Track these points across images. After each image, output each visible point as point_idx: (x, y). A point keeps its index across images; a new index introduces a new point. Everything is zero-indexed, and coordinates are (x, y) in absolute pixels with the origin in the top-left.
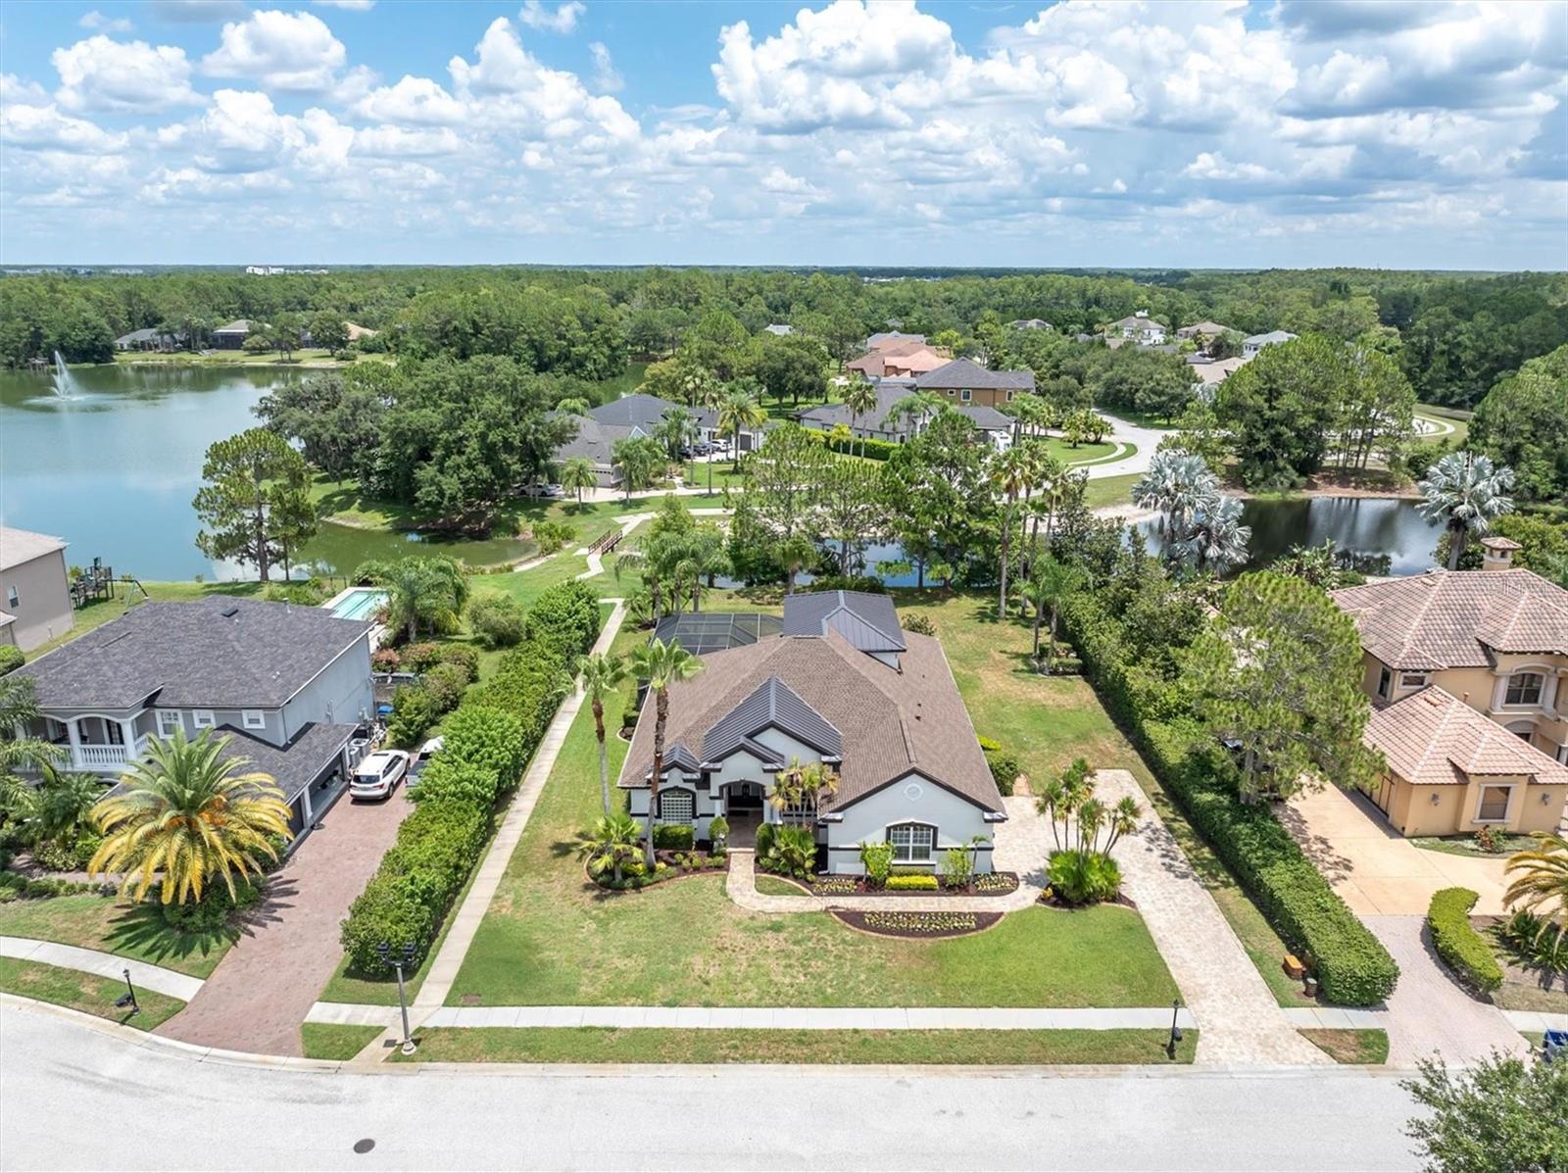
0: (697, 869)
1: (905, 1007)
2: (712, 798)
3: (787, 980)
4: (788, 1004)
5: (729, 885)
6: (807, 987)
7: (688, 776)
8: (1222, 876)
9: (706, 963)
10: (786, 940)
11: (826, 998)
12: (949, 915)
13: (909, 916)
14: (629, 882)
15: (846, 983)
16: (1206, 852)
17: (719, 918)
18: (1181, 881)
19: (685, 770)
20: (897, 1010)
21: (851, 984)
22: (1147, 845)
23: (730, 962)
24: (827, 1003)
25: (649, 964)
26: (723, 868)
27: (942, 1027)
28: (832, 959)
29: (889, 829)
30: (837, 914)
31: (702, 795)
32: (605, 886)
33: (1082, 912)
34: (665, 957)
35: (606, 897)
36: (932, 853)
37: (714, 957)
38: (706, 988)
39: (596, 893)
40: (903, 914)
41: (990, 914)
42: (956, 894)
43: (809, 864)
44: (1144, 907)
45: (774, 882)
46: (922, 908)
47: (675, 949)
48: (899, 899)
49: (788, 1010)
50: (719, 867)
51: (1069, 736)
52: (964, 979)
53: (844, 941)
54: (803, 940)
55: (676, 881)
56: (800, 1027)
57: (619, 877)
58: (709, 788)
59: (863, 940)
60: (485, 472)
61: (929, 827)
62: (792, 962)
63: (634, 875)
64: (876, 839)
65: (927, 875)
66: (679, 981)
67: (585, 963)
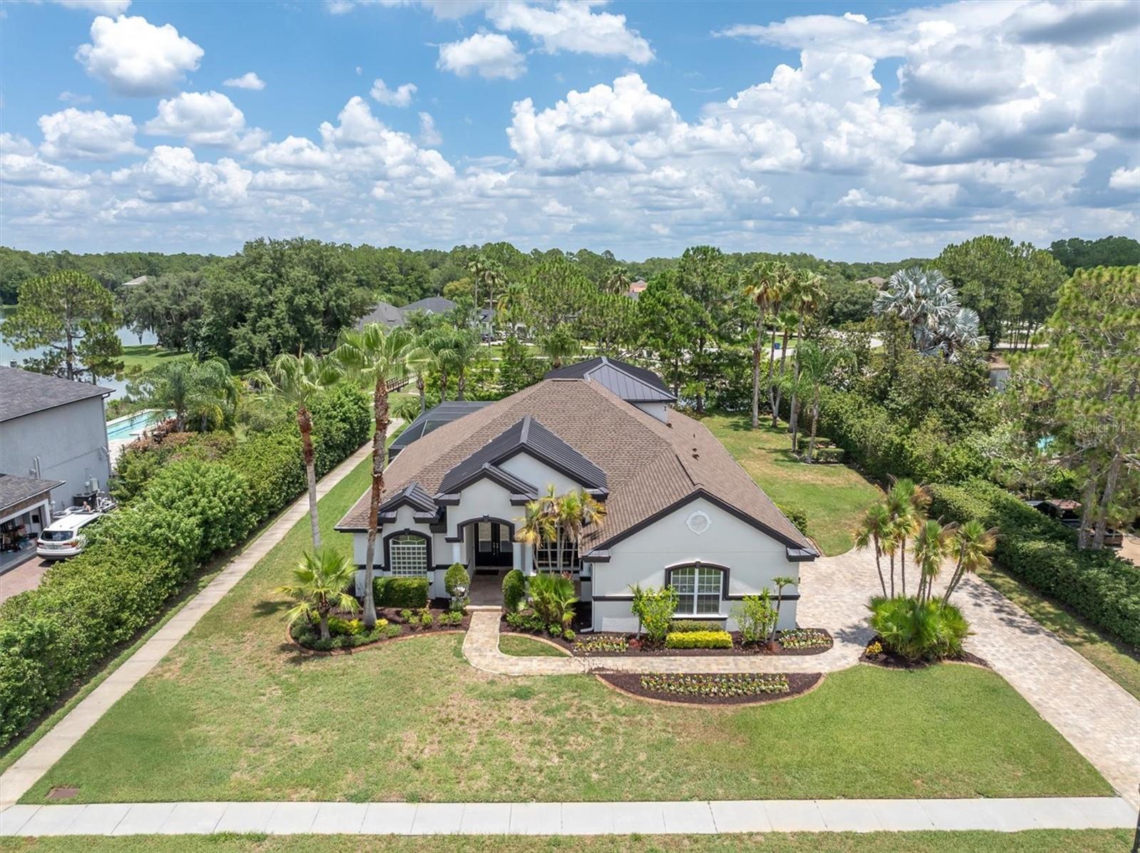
0: (427, 628)
1: (708, 799)
2: (449, 540)
3: (535, 763)
4: (534, 798)
5: (466, 645)
6: (563, 773)
7: (420, 515)
8: (1081, 631)
9: (422, 739)
10: (535, 709)
11: (590, 787)
12: (752, 676)
13: (700, 678)
14: (338, 641)
15: (619, 766)
16: (1047, 606)
17: (448, 682)
18: (1032, 637)
19: (418, 508)
20: (696, 804)
21: (626, 767)
22: (974, 601)
23: (456, 737)
24: (592, 793)
25: (340, 741)
26: (461, 626)
27: (768, 830)
28: (597, 733)
29: (668, 571)
30: (604, 676)
31: (438, 541)
32: (307, 646)
33: (924, 672)
34: (364, 731)
35: (306, 659)
36: (722, 603)
37: (433, 731)
38: (415, 774)
39: (295, 654)
40: (692, 675)
41: (804, 675)
42: (756, 653)
43: (568, 616)
44: (999, 666)
45: (522, 642)
46: (714, 669)
47: (381, 721)
48: (684, 659)
49: (534, 805)
50: (456, 626)
51: (848, 507)
52: (787, 758)
53: (614, 710)
54: (558, 709)
55: (399, 641)
56: (551, 833)
57: (325, 634)
58: (445, 531)
59: (640, 709)
60: (292, 331)
61: (718, 568)
62: (542, 737)
63: (347, 633)
64: (653, 585)
65: (717, 630)
66: (378, 764)
67: (251, 741)
